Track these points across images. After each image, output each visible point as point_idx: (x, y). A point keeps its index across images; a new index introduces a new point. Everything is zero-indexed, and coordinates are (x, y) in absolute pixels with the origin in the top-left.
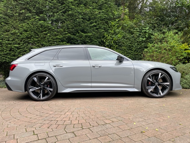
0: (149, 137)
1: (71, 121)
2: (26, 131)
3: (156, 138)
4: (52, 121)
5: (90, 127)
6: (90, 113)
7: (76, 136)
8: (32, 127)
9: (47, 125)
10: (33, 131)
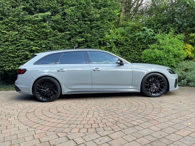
0: (184, 137)
1: (98, 124)
2: (59, 137)
3: (190, 137)
4: (78, 124)
5: (120, 129)
6: (112, 115)
7: (113, 139)
8: (62, 132)
9: (76, 129)
10: (66, 136)
